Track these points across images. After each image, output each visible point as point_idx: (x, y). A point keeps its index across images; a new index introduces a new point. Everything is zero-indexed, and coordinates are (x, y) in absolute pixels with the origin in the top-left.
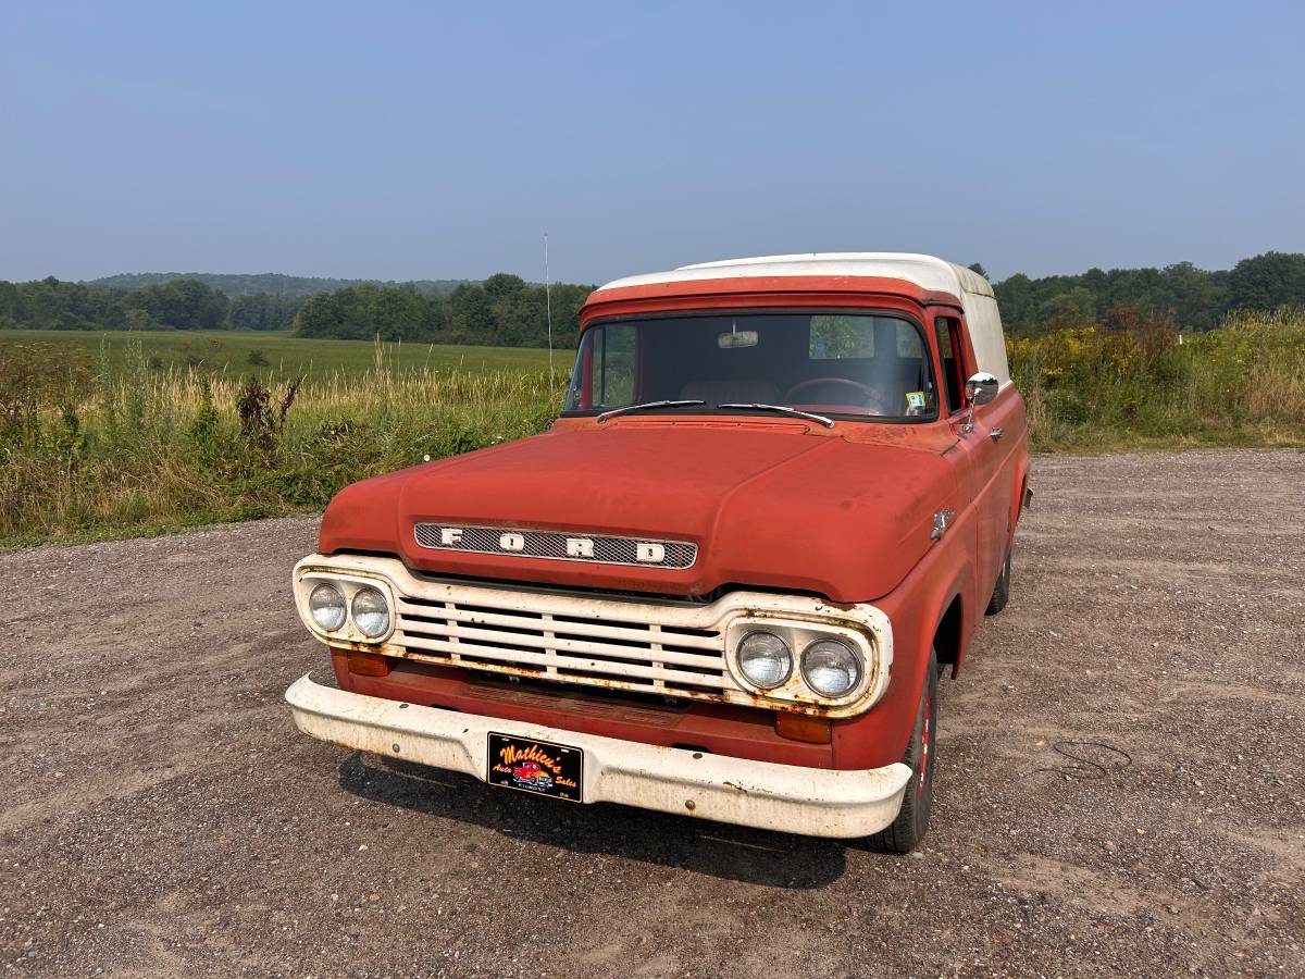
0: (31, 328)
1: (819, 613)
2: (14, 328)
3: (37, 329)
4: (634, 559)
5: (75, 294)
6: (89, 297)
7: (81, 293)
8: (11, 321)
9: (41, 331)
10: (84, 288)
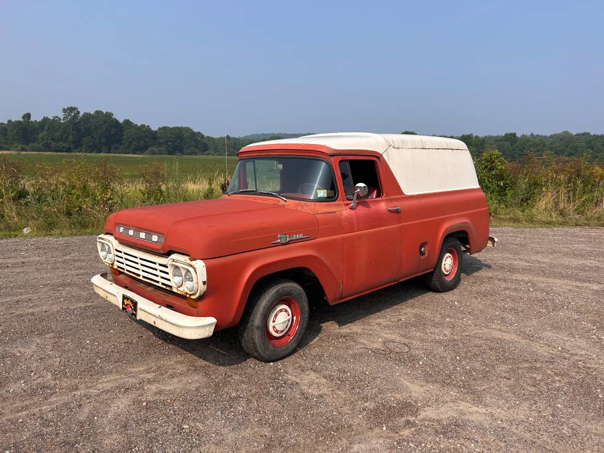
0: (219, 155)
1: (185, 261)
2: (213, 155)
3: (221, 155)
4: (151, 240)
5: (235, 142)
6: (240, 143)
7: (238, 142)
8: (213, 152)
9: (222, 156)
10: (239, 140)
